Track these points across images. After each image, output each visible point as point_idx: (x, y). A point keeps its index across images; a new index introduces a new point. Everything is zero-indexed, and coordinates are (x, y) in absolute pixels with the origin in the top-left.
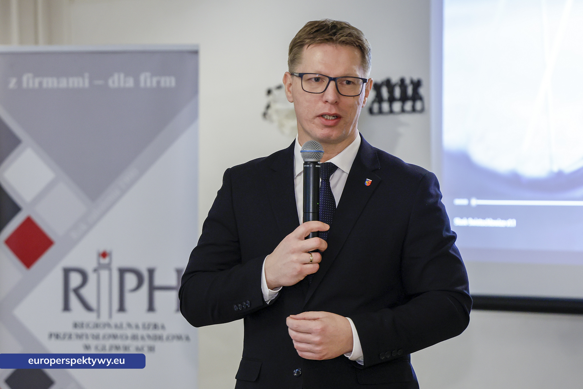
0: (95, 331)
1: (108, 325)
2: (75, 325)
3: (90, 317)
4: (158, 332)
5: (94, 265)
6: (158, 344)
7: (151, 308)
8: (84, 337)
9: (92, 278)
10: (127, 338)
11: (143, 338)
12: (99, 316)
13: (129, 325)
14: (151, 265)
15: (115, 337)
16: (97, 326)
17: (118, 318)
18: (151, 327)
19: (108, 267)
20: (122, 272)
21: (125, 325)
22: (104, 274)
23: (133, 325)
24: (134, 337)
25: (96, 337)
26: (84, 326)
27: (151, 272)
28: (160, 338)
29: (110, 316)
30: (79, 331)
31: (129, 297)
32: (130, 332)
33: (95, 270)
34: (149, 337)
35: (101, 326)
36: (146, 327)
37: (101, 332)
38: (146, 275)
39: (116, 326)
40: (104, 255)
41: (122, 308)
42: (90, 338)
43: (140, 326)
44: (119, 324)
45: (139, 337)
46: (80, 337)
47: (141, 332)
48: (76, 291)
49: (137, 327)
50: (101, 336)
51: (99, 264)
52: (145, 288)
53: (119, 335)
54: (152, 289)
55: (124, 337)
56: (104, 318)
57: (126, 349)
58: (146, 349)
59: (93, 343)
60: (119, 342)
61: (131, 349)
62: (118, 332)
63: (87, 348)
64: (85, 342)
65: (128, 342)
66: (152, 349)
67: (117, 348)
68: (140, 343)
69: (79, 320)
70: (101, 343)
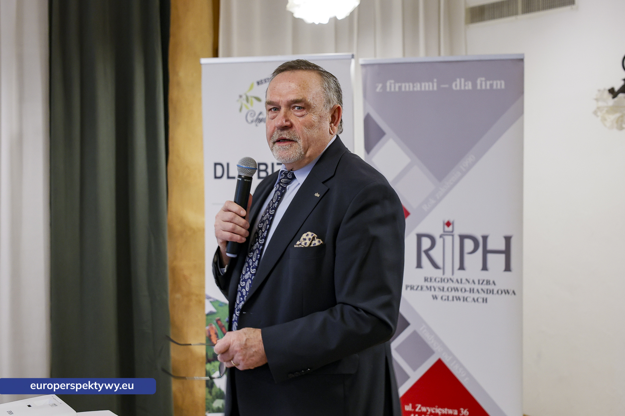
0: (441, 285)
1: (451, 280)
2: (426, 280)
3: (438, 274)
4: (491, 287)
5: (441, 232)
6: (490, 297)
7: (485, 268)
8: (432, 289)
9: (439, 242)
10: (465, 290)
11: (478, 291)
12: (444, 274)
13: (468, 281)
14: (485, 233)
15: (457, 290)
16: (442, 280)
17: (459, 274)
18: (485, 283)
19: (451, 234)
20: (462, 238)
21: (464, 281)
22: (448, 239)
23: (471, 281)
24: (472, 291)
25: (442, 289)
26: (432, 280)
27: (485, 238)
28: (492, 292)
29: (453, 274)
30: (429, 284)
31: (467, 257)
32: (468, 286)
33: (441, 236)
34: (483, 290)
35: (446, 280)
36: (481, 282)
37: (446, 285)
38: (481, 241)
39: (457, 281)
40: (448, 224)
41: (462, 267)
42: (437, 290)
43: (476, 281)
44: (459, 280)
45: (475, 291)
46: (429, 288)
47: (476, 287)
48: (426, 252)
49: (474, 282)
50: (445, 289)
51: (444, 231)
52: (480, 251)
53: (459, 288)
54: (486, 252)
55: (463, 290)
56: (448, 275)
57: (465, 299)
58: (480, 300)
59: (439, 294)
60: (459, 294)
61: (468, 299)
62: (459, 286)
63: (435, 297)
64: (433, 293)
65: (467, 294)
66: (485, 300)
67: (458, 299)
68: (476, 295)
69: (429, 276)
70: (445, 294)
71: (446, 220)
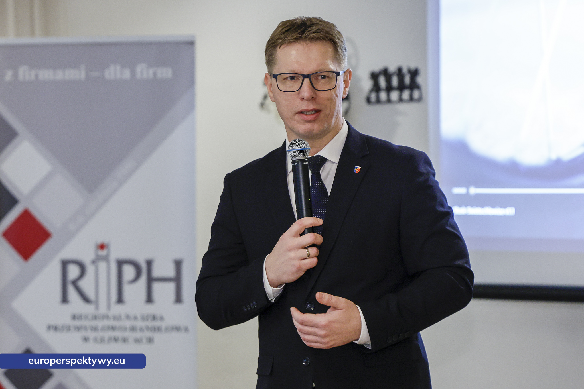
0: (94, 323)
1: (107, 317)
2: (74, 317)
3: (88, 309)
4: (157, 323)
5: (93, 257)
6: (156, 336)
7: (149, 299)
8: (83, 329)
10: (125, 329)
11: (141, 330)
12: (97, 307)
13: (128, 317)
14: (149, 256)
15: (113, 328)
16: (95, 318)
17: (117, 309)
18: (150, 318)
19: (106, 259)
20: (120, 263)
21: (123, 317)
22: (102, 266)
23: (132, 317)
24: (133, 329)
25: (95, 329)
26: (83, 317)
27: (149, 263)
28: (158, 329)
29: (109, 307)
30: (78, 323)
31: (127, 289)
32: (128, 324)
33: (94, 262)
34: (148, 328)
35: (100, 317)
36: (144, 318)
37: (100, 324)
38: (144, 267)
39: (115, 318)
40: (102, 247)
41: (120, 300)
42: (89, 330)
43: (139, 317)
44: (117, 316)
45: (138, 329)
46: (78, 329)
47: (139, 324)
48: (75, 283)
49: (136, 318)
50: (99, 328)
51: (97, 255)
52: (143, 279)
53: (117, 326)
54: (150, 280)
55: (123, 329)
56: (103, 310)
57: (125, 340)
58: (144, 340)
59: (91, 335)
60: (117, 334)
61: (130, 340)
62: (116, 324)
63: (86, 339)
64: (83, 333)
65: (127, 334)
66: (150, 340)
67: (116, 340)
68: (138, 335)
69: (77, 312)
70: (99, 334)
71: (100, 241)
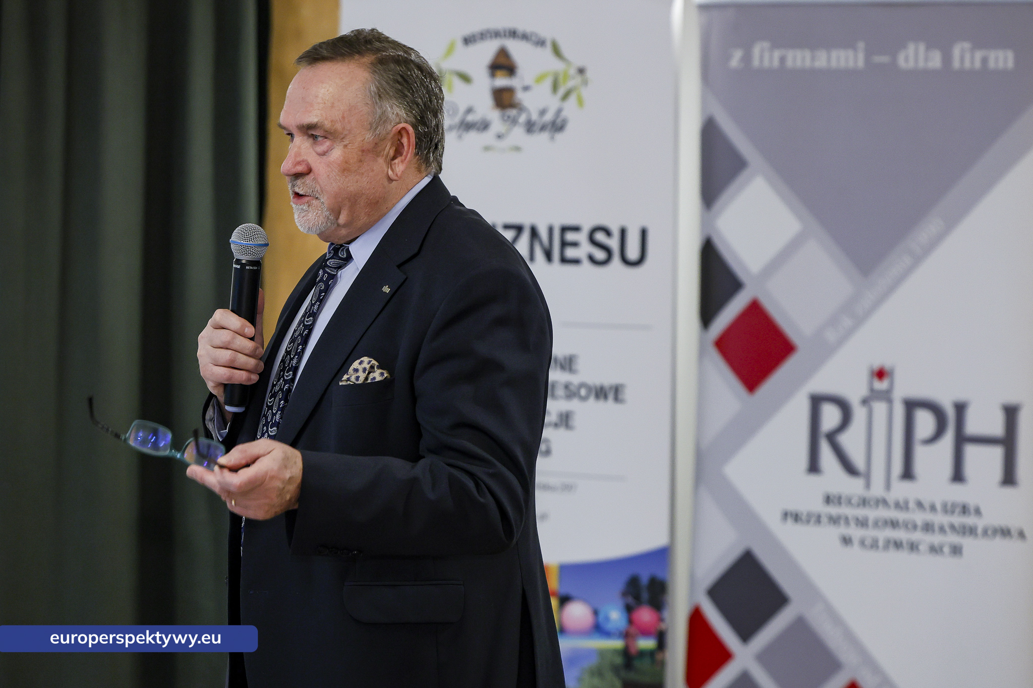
0: (861, 512)
1: (885, 502)
2: (828, 500)
3: (853, 487)
4: (970, 520)
5: (863, 391)
6: (967, 543)
7: (958, 476)
8: (842, 522)
9: (859, 414)
10: (915, 527)
11: (942, 529)
12: (868, 485)
13: (920, 505)
14: (961, 396)
15: (894, 524)
16: (864, 502)
17: (902, 490)
18: (958, 510)
19: (886, 396)
20: (911, 406)
21: (912, 505)
22: (880, 408)
23: (927, 505)
24: (928, 527)
25: (862, 523)
26: (843, 501)
27: (960, 408)
28: (971, 531)
29: (888, 486)
30: (834, 510)
31: (921, 453)
32: (920, 517)
33: (865, 402)
34: (953, 527)
35: (872, 503)
36: (949, 509)
37: (872, 514)
38: (951, 413)
39: (897, 505)
40: (881, 374)
41: (908, 474)
42: (852, 524)
43: (939, 507)
44: (901, 503)
45: (936, 528)
46: (834, 520)
47: (939, 519)
48: (831, 437)
49: (933, 508)
50: (870, 523)
51: (872, 390)
52: (948, 438)
53: (901, 521)
54: (961, 440)
55: (910, 526)
56: (877, 489)
57: (913, 547)
58: (946, 550)
59: (856, 533)
60: (900, 535)
61: (921, 547)
62: (900, 516)
63: (846, 541)
64: (843, 530)
65: (917, 536)
66: (956, 550)
67: (898, 545)
68: (936, 539)
69: (834, 490)
70: (870, 533)
71: (877, 365)
